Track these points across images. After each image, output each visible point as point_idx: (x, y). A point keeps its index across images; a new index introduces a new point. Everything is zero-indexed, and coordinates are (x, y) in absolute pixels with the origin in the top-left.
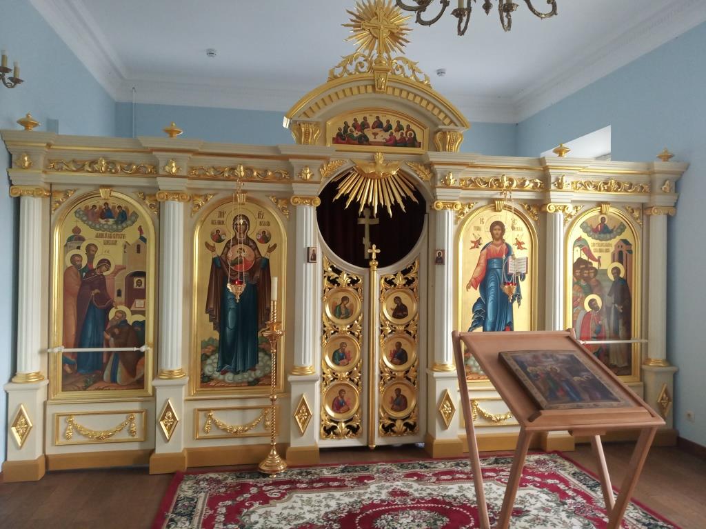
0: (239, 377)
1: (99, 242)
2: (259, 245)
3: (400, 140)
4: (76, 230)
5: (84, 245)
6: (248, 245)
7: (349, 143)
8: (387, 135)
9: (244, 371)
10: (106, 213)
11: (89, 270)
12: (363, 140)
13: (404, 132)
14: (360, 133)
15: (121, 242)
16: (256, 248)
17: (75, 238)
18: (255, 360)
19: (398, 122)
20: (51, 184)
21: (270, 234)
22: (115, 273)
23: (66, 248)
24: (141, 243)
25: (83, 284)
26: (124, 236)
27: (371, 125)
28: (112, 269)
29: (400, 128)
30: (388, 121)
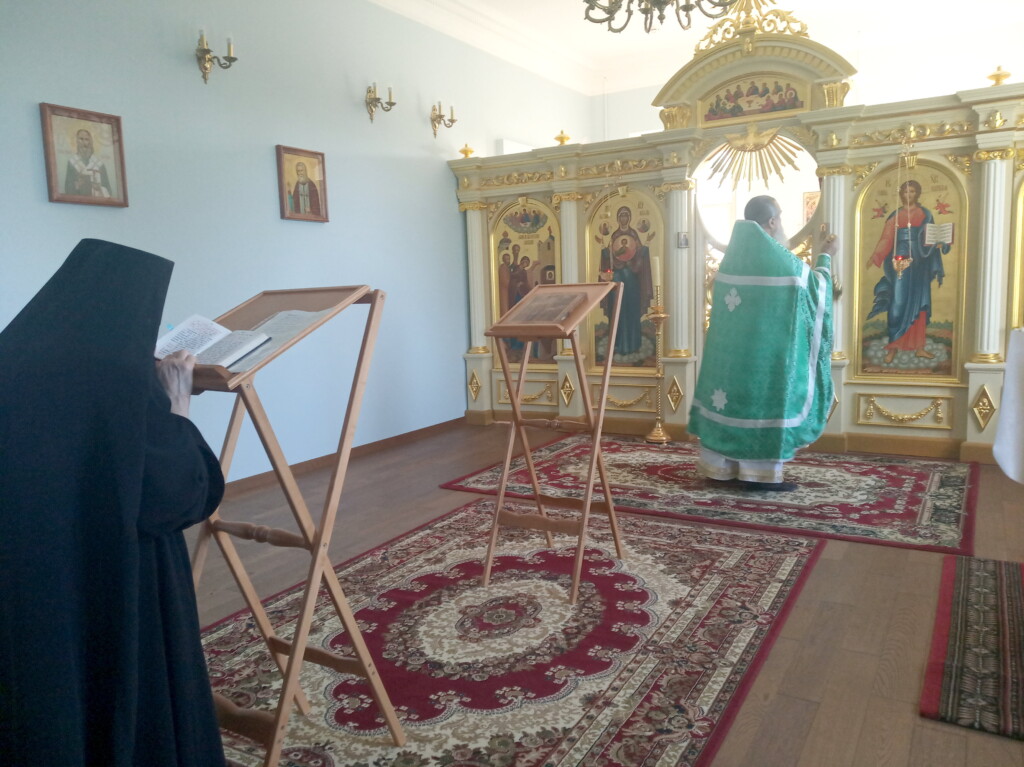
0: (625, 358)
1: (520, 243)
2: (640, 235)
3: (779, 102)
4: (505, 234)
5: (511, 247)
6: (630, 235)
7: (722, 117)
8: (763, 101)
9: (630, 353)
10: (525, 218)
11: (515, 266)
12: (737, 112)
13: (783, 93)
14: (733, 104)
15: (536, 241)
16: (636, 238)
17: (505, 241)
18: (639, 344)
19: (776, 83)
20: (487, 198)
21: (649, 223)
22: (533, 268)
23: (499, 249)
24: (550, 240)
25: (512, 277)
26: (538, 236)
27: (745, 93)
28: (531, 265)
29: (778, 89)
30: (765, 84)
